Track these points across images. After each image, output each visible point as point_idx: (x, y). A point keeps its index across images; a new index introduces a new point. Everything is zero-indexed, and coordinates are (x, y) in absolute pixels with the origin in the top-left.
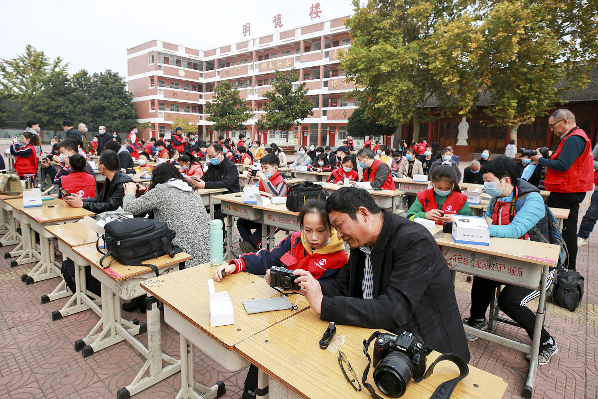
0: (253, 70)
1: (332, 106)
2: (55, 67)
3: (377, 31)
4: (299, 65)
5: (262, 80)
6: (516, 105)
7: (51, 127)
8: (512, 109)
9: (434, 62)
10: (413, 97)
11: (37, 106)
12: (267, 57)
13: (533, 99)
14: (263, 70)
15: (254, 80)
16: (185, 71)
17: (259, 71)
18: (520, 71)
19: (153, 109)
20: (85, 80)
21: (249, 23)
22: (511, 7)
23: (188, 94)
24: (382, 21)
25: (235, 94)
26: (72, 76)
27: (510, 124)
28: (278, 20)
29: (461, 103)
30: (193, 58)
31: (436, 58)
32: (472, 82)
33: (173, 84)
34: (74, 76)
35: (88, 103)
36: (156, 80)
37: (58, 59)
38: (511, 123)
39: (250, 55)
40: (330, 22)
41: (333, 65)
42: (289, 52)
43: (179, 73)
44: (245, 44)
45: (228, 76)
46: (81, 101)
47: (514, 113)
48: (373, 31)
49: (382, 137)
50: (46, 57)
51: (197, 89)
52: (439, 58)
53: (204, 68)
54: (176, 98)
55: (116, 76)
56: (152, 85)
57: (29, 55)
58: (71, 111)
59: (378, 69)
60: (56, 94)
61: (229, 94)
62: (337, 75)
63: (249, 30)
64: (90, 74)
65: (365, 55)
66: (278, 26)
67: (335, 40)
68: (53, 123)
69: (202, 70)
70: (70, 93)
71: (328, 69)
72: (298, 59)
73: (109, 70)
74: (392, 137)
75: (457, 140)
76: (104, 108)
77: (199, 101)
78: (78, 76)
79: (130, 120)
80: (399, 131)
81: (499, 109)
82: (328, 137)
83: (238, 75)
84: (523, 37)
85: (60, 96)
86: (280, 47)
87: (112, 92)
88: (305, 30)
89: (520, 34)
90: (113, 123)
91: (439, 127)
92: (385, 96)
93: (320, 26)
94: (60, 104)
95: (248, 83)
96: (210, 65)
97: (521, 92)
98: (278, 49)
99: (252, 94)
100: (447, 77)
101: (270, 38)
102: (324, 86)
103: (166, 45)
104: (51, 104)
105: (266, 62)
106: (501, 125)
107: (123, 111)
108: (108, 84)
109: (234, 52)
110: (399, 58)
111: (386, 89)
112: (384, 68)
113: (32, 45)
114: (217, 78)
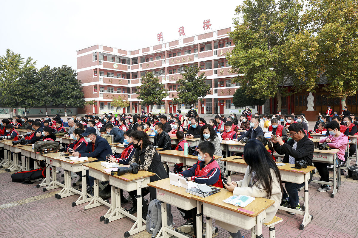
0: (165, 63)
1: (221, 87)
2: (27, 64)
3: (251, 40)
4: (197, 60)
5: (171, 70)
6: (343, 84)
7: (24, 106)
8: (340, 87)
9: (289, 59)
10: (277, 81)
11: (14, 91)
12: (174, 55)
13: (353, 80)
14: (172, 64)
15: (166, 70)
16: (118, 65)
17: (170, 64)
18: (343, 63)
19: (95, 91)
20: (48, 72)
21: (162, 33)
22: (334, 26)
23: (120, 80)
24: (253, 34)
25: (156, 81)
26: (39, 70)
27: (340, 97)
28: (182, 31)
29: (307, 84)
30: (123, 56)
31: (289, 57)
32: (314, 71)
33: (109, 74)
34: (41, 70)
35: (50, 88)
36: (98, 71)
37: (29, 59)
38: (341, 95)
39: (162, 53)
40: (217, 32)
41: (220, 59)
42: (189, 51)
43: (114, 66)
44: (160, 46)
45: (148, 67)
46: (45, 87)
47: (342, 90)
48: (248, 40)
49: (256, 106)
50: (22, 58)
51: (126, 77)
52: (292, 57)
53: (131, 62)
54: (111, 83)
55: (70, 70)
56: (95, 74)
57: (9, 56)
58: (39, 94)
59: (253, 64)
60: (28, 83)
61: (152, 81)
62: (223, 66)
63: (162, 38)
64: (52, 68)
65: (244, 55)
66: (182, 35)
67: (221, 43)
68: (25, 103)
69: (129, 64)
70: (37, 82)
71: (217, 62)
72: (196, 55)
73: (65, 66)
74: (263, 106)
75: (307, 108)
76: (62, 92)
77: (127, 85)
78: (43, 70)
79: (80, 99)
80: (268, 103)
81: (332, 87)
82: (219, 107)
83: (155, 66)
84: (343, 43)
85: (31, 84)
86: (183, 48)
87: (67, 80)
88: (200, 37)
89: (341, 42)
90: (68, 102)
91: (294, 99)
92: (258, 81)
93: (210, 34)
94: (31, 89)
95: (162, 72)
96: (135, 61)
97: (345, 76)
98: (182, 49)
99: (165, 80)
100: (297, 68)
101: (176, 42)
102: (215, 74)
103: (105, 48)
104: (24, 90)
105: (174, 58)
106: (335, 97)
107: (74, 93)
108: (64, 75)
109: (152, 52)
110: (266, 57)
111: (259, 76)
112: (257, 64)
113: (11, 50)
114: (140, 69)
